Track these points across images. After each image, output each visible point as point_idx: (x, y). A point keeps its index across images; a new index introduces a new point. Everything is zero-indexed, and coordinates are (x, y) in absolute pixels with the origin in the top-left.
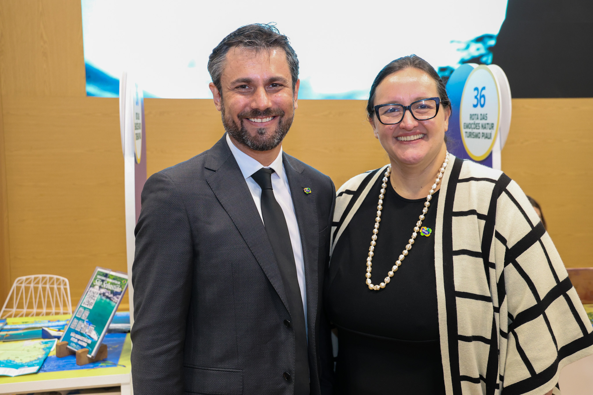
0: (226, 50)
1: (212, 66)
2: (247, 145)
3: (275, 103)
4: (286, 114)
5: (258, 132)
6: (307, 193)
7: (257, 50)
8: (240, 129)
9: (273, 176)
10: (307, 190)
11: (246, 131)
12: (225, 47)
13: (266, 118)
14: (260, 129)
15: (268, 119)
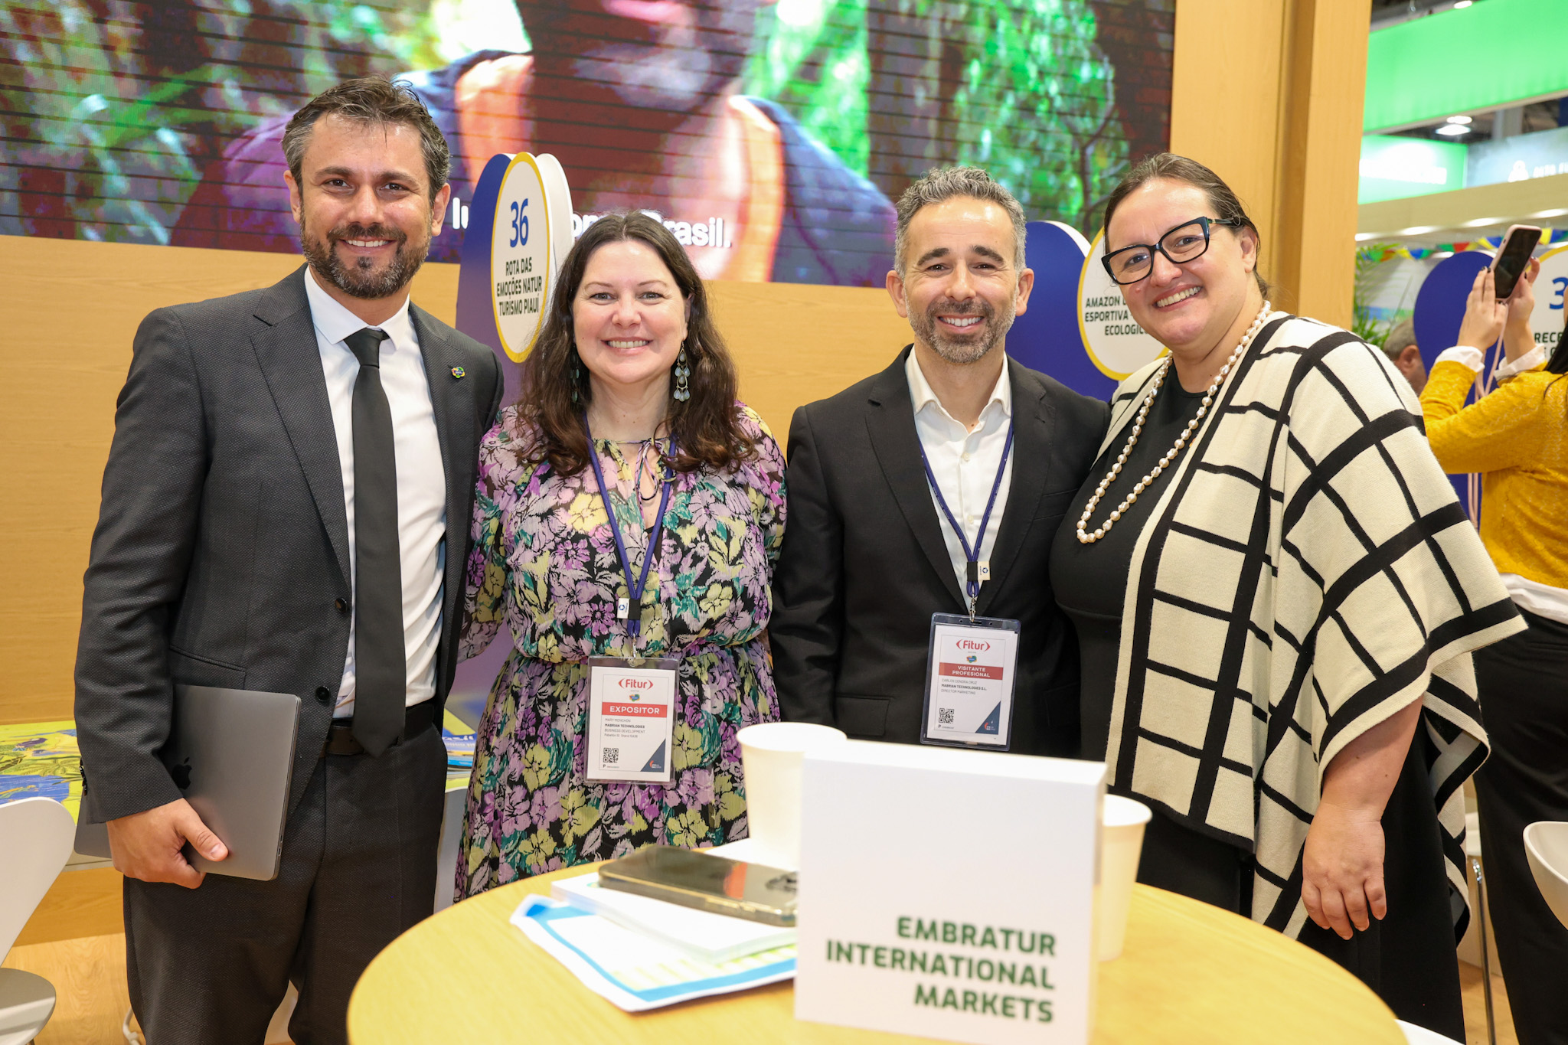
0: (315, 116)
1: (288, 141)
2: (338, 285)
3: (390, 217)
4: (409, 239)
5: (359, 264)
6: (458, 377)
7: (366, 124)
8: (327, 257)
9: (383, 344)
10: (458, 372)
11: (338, 260)
12: (311, 112)
13: (374, 241)
14: (362, 258)
15: (376, 244)
